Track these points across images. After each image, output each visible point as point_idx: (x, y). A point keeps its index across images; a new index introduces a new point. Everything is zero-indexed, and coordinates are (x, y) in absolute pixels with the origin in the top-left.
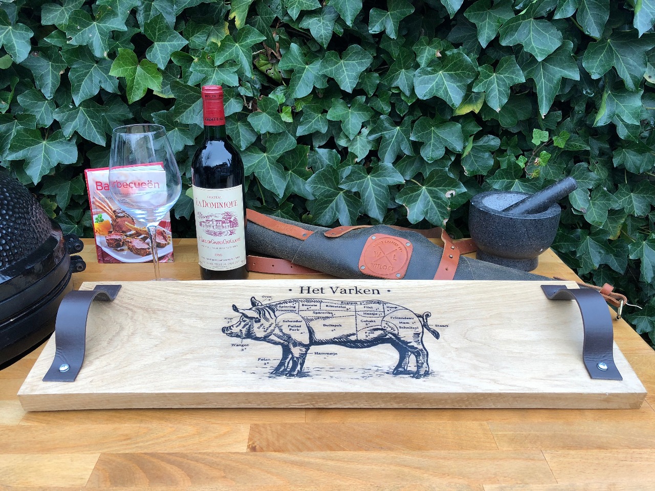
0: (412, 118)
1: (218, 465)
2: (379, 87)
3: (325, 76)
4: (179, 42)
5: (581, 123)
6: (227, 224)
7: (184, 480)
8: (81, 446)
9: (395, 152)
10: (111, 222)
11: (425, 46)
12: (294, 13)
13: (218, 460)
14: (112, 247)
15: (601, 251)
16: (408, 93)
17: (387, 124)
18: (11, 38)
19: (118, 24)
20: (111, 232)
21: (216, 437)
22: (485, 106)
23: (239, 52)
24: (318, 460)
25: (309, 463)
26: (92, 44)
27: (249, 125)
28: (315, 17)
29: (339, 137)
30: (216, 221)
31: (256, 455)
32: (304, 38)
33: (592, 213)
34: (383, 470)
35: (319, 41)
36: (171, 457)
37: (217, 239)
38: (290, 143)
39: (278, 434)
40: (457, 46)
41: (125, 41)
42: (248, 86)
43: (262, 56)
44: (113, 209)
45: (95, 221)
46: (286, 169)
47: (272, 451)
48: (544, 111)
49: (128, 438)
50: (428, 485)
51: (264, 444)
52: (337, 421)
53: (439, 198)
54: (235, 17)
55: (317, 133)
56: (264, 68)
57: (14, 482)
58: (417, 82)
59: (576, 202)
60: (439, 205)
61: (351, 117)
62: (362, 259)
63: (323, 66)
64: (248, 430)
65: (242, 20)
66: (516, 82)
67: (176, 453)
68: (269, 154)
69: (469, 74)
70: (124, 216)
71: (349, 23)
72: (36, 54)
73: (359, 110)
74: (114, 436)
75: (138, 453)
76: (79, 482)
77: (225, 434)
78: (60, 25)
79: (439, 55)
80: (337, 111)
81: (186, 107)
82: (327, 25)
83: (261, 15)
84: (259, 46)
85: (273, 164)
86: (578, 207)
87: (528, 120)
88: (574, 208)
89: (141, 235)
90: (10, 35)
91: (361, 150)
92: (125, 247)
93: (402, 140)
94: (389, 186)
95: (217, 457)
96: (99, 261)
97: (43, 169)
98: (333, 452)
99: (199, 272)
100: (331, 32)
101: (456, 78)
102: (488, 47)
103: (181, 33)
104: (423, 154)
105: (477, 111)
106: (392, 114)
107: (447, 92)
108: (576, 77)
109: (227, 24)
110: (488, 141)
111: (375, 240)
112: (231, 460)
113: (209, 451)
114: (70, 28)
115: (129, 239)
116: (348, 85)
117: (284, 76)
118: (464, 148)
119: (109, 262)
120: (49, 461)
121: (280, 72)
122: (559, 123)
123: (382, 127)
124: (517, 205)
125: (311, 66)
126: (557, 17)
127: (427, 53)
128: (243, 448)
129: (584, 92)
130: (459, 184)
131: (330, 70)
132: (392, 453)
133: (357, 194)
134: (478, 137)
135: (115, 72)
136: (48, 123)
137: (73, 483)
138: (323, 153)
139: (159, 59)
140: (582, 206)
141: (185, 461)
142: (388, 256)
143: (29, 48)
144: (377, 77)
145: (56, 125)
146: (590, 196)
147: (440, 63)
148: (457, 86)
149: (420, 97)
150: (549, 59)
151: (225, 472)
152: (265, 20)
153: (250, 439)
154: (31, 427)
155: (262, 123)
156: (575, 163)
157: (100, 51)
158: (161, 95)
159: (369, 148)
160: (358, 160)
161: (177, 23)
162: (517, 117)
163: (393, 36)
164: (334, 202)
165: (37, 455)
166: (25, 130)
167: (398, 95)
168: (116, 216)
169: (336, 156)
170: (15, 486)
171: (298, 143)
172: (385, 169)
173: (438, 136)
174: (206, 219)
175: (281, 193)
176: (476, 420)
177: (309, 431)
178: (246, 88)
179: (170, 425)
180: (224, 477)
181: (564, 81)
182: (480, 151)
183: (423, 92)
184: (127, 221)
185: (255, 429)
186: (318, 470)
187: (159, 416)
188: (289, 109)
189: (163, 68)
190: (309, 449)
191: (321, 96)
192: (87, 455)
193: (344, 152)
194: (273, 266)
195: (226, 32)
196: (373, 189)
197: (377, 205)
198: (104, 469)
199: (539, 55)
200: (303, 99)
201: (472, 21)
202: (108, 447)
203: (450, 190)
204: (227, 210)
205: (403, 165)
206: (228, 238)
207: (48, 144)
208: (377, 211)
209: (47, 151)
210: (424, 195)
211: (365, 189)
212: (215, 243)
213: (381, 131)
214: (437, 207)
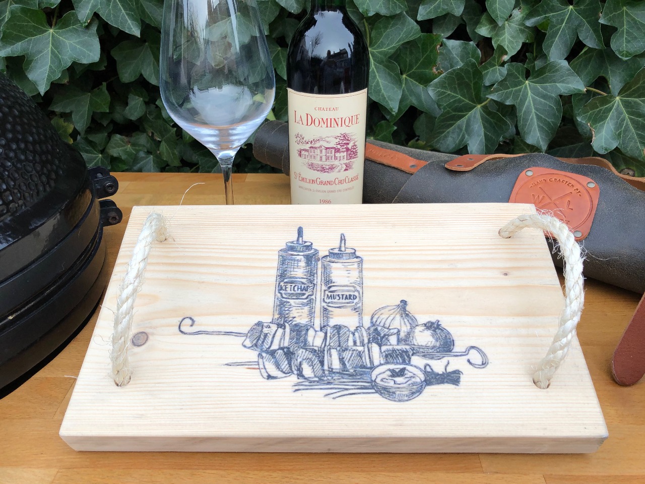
6: (342, 154)
9: (566, 44)
17: (555, 2)
29: (477, 23)
30: (327, 148)
37: (325, 177)
38: (409, 30)
46: (402, 74)
53: (641, 115)
55: (444, 18)
60: (637, 125)
85: (381, 62)
91: (511, 42)
93: (580, 25)
94: (561, 96)
97: (52, 71)
104: (613, 46)
111: (533, 178)
123: (549, 4)
133: (513, 107)
136: (55, 1)
138: (454, 45)
159: (522, 39)
160: (505, 58)
166: (24, 11)
169: (474, 52)
171: (423, 30)
172: (557, 71)
173: (633, 19)
174: (309, 145)
175: (394, 106)
193: (486, 44)
196: (533, 101)
197: (539, 126)
204: (344, 130)
206: (343, 175)
207: (57, 33)
208: (539, 135)
209: (56, 44)
210: (617, 109)
211: (523, 102)
212: (321, 183)
213: (545, 13)
214: (636, 128)
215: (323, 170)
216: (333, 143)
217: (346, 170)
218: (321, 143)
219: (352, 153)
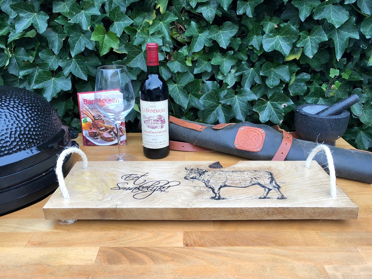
0: (260, 63)
1: (168, 254)
2: (240, 46)
3: (211, 39)
4: (128, 22)
5: (357, 65)
6: (160, 122)
7: (149, 262)
8: (88, 243)
9: (251, 82)
10: (92, 122)
11: (268, 22)
12: (193, 4)
13: (167, 251)
14: (92, 137)
15: (369, 139)
16: (258, 49)
17: (246, 67)
18: (36, 19)
19: (95, 11)
20: (91, 128)
21: (165, 239)
22: (303, 55)
23: (162, 26)
24: (225, 251)
25: (219, 253)
26: (81, 22)
27: (168, 68)
28: (205, 6)
29: (218, 74)
30: (154, 120)
31: (189, 248)
32: (199, 18)
33: (364, 117)
34: (264, 257)
35: (208, 20)
36: (140, 249)
37: (154, 130)
38: (190, 78)
39: (199, 237)
40: (286, 21)
41: (98, 21)
42: (167, 46)
43: (174, 29)
44: (93, 115)
45: (82, 122)
46: (188, 93)
47: (198, 246)
48: (339, 57)
49: (113, 239)
50: (291, 265)
51: (192, 242)
52: (232, 230)
53: (278, 108)
54: (160, 7)
55: (205, 73)
56: (175, 36)
57: (53, 263)
58: (264, 42)
59: (355, 111)
60: (277, 112)
61: (225, 63)
62: (236, 141)
63: (210, 34)
64: (183, 235)
65: (164, 9)
66: (322, 40)
67: (143, 247)
68: (178, 85)
69: (294, 37)
70: (99, 119)
71: (225, 9)
72: (49, 29)
73: (230, 59)
74: (106, 238)
75: (121, 247)
76: (90, 262)
77: (169, 237)
78: (63, 13)
79: (276, 26)
80: (217, 60)
81: (133, 58)
82: (212, 11)
83: (175, 6)
84: (172, 23)
85: (181, 90)
86: (356, 114)
87: (326, 64)
88: (353, 114)
89: (108, 130)
90: (36, 18)
91: (231, 81)
92: (99, 137)
93: (255, 75)
94: (248, 101)
95: (167, 249)
96: (84, 145)
97: (53, 93)
98: (233, 247)
99: (142, 150)
100: (214, 14)
101: (286, 39)
102: (305, 21)
103: (129, 17)
104: (267, 83)
105: (298, 58)
106: (249, 61)
107: (281, 47)
108: (357, 37)
109: (155, 11)
110: (303, 76)
111: (243, 130)
112: (175, 251)
113: (162, 246)
114: (70, 14)
115: (101, 132)
116: (224, 44)
117: (186, 40)
118: (290, 80)
119: (90, 145)
120: (72, 251)
121: (184, 38)
122: (345, 66)
123: (243, 68)
124: (323, 111)
125: (202, 34)
126: (346, 3)
127: (269, 26)
128: (181, 245)
129: (361, 47)
130: (289, 100)
131: (213, 36)
132: (267, 247)
133: (230, 106)
134: (298, 73)
135: (93, 39)
136: (56, 68)
137: (87, 263)
138: (209, 83)
139: (117, 31)
140: (358, 113)
141: (149, 251)
142: (251, 138)
143: (47, 25)
144: (240, 40)
145: (60, 69)
146: (363, 107)
147: (277, 31)
148: (287, 44)
149: (266, 51)
150: (341, 27)
151: (172, 257)
152: (177, 9)
153: (184, 240)
154: (59, 232)
155: (175, 66)
156: (354, 88)
157: (86, 27)
158: (117, 52)
159: (235, 80)
160: (229, 87)
161: (127, 11)
162: (320, 62)
163: (250, 16)
164: (215, 111)
165: (64, 248)
166: (43, 72)
167: (252, 50)
168: (94, 119)
169: (217, 85)
170: (54, 265)
171: (195, 78)
172: (246, 92)
173: (275, 73)
174: (148, 119)
175: (185, 106)
176: (313, 230)
177: (217, 235)
178: (166, 47)
179: (137, 232)
180: (172, 260)
181: (350, 39)
182: (299, 82)
183: (267, 47)
184: (100, 122)
185: (186, 233)
186: (226, 256)
187: (130, 227)
188: (190, 59)
189: (119, 36)
190: (219, 245)
191: (207, 51)
192: (93, 248)
193: (221, 82)
194: (183, 147)
195: (154, 16)
196: (239, 104)
197: (241, 113)
198: (103, 255)
199: (336, 24)
200: (198, 53)
201: (296, 6)
202: (104, 244)
203: (283, 103)
204: (159, 114)
205: (255, 90)
206: (160, 130)
207: (55, 79)
208: (241, 116)
209: (55, 84)
210: (269, 106)
211: (234, 103)
212: (152, 133)
213: (242, 71)
214: (276, 113)
215: (153, 128)
216: (156, 118)
217: (161, 128)
218: (152, 118)
219: (163, 122)
